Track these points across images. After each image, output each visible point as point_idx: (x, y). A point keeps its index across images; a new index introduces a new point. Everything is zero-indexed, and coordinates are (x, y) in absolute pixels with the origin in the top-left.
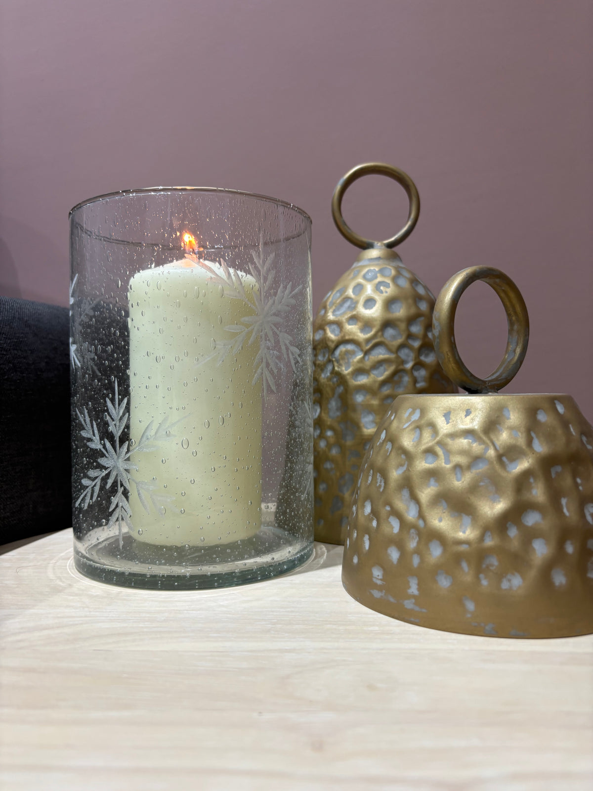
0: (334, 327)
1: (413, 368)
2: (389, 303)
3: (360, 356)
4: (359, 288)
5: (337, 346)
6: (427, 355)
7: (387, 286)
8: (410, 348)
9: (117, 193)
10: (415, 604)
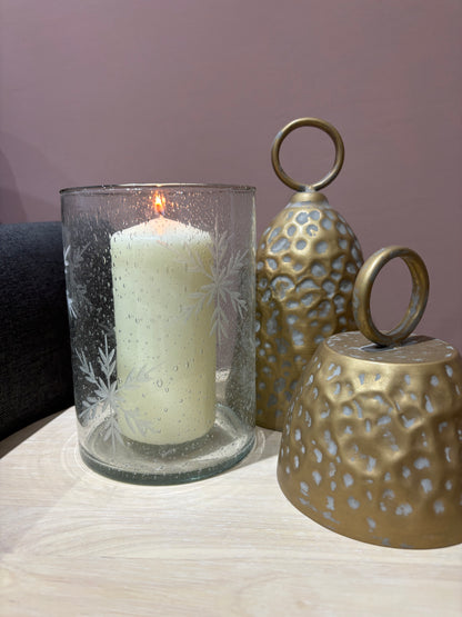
0: (272, 261)
1: (334, 298)
2: (317, 244)
3: (292, 288)
4: (293, 229)
5: (274, 279)
6: (345, 287)
7: (316, 229)
8: (333, 281)
9: (100, 187)
10: (332, 516)
